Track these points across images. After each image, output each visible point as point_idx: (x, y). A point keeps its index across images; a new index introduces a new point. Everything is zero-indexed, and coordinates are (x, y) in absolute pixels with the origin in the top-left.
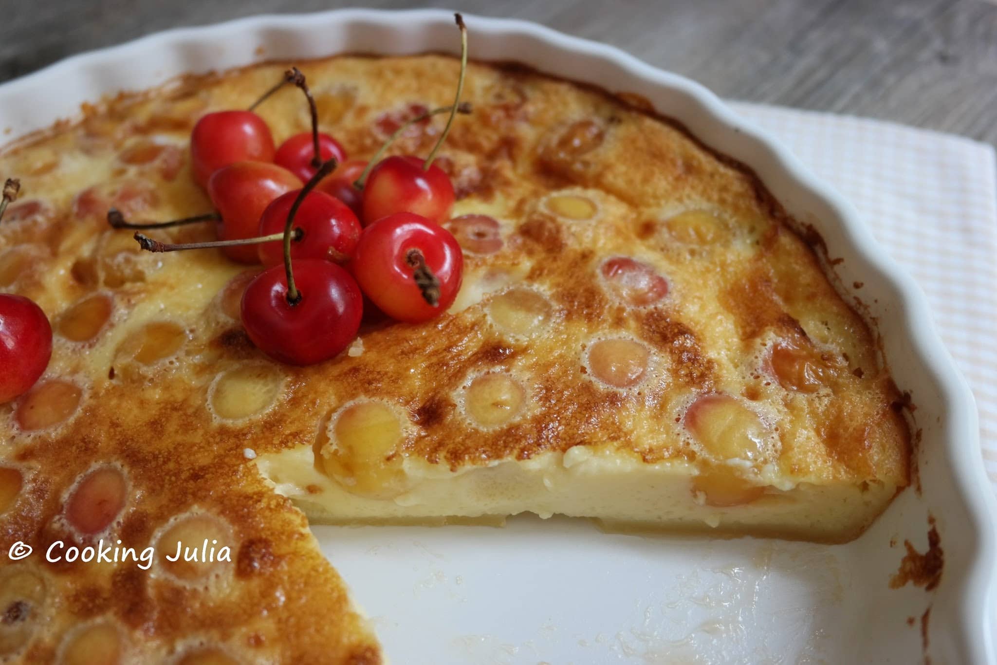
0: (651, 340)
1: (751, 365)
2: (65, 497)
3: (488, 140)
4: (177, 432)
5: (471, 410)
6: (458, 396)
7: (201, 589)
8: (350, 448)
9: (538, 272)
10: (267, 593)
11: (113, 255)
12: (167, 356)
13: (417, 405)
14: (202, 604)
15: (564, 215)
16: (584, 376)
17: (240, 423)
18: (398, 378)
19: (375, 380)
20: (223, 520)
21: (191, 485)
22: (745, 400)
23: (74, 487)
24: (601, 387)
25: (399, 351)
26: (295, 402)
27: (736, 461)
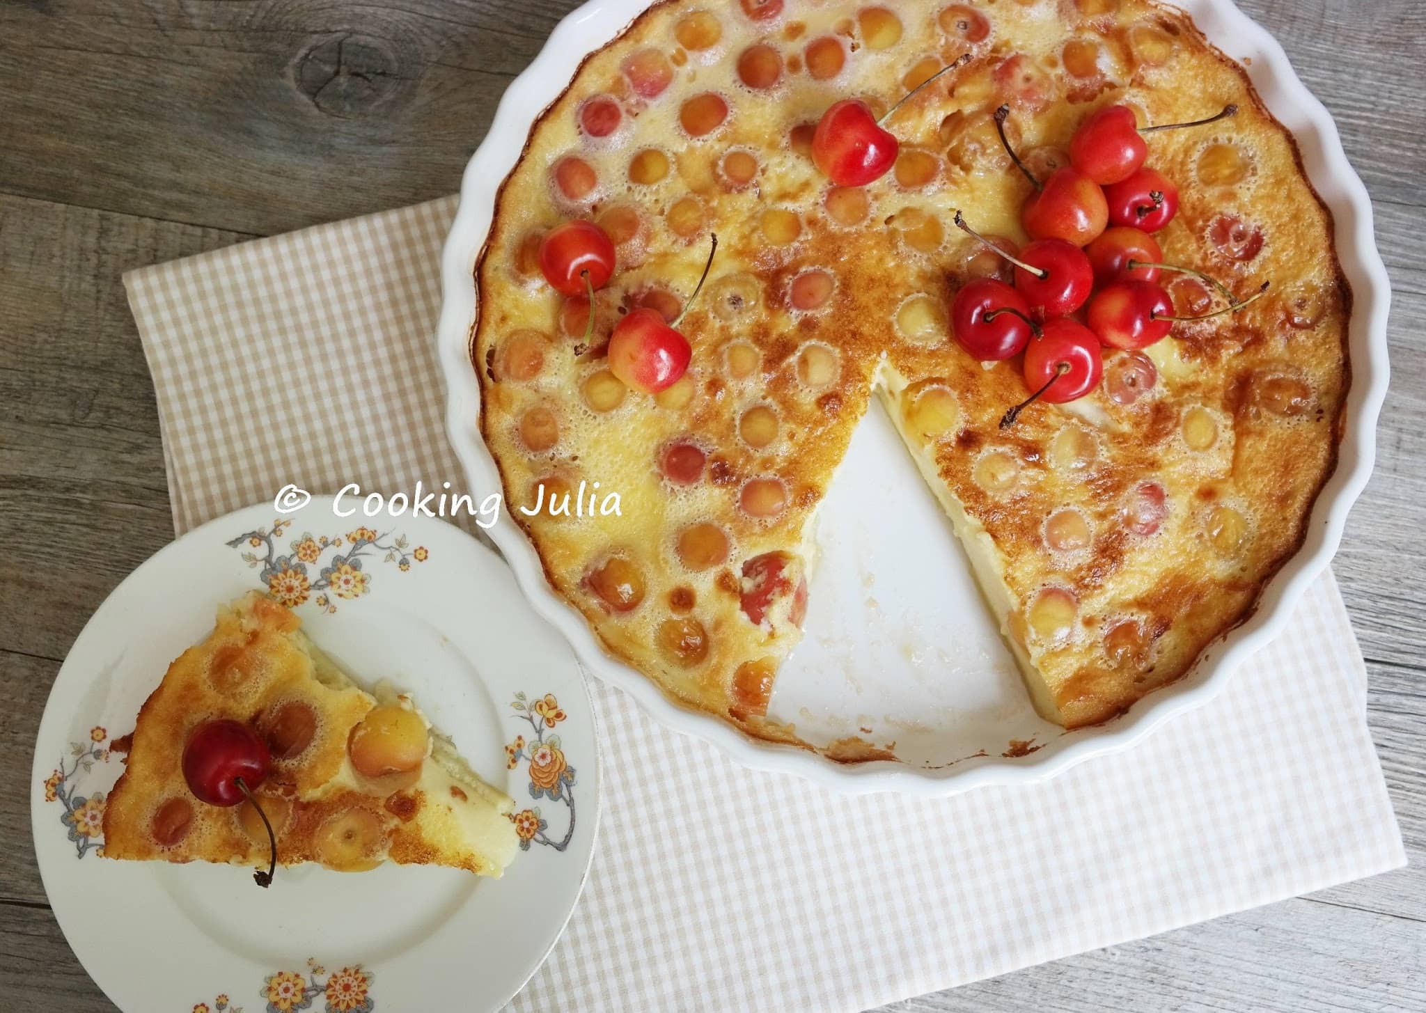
0: (1097, 542)
1: (1112, 612)
2: (803, 269)
3: (1252, 319)
4: (874, 299)
5: (983, 463)
6: (988, 450)
7: (800, 388)
8: (919, 410)
9: (1120, 440)
10: (819, 423)
11: (973, 140)
12: (918, 249)
13: (970, 427)
14: (793, 395)
15: (1185, 429)
16: (1044, 516)
17: (900, 334)
18: (980, 405)
19: (972, 391)
20: (840, 370)
21: (849, 336)
22: (1080, 619)
23: (811, 269)
24: (1042, 530)
25: (1000, 393)
26: (932, 354)
27: (1032, 630)
